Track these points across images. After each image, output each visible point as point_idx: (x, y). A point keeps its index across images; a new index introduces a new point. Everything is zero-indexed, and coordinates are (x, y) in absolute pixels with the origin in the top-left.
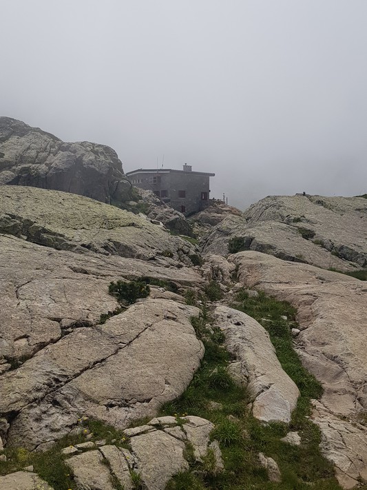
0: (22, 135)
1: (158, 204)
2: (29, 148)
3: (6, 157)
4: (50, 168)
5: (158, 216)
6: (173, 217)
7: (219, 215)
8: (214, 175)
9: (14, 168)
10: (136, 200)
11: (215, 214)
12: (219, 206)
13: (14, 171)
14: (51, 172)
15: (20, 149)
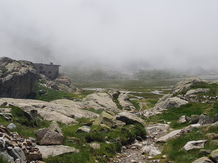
0: (11, 63)
1: (47, 80)
2: (14, 67)
3: (9, 70)
4: (22, 73)
5: (48, 84)
6: (53, 84)
7: (63, 80)
8: (60, 66)
9: (11, 73)
10: (41, 79)
11: (61, 79)
12: (62, 76)
13: (12, 74)
14: (22, 75)
15: (12, 67)
